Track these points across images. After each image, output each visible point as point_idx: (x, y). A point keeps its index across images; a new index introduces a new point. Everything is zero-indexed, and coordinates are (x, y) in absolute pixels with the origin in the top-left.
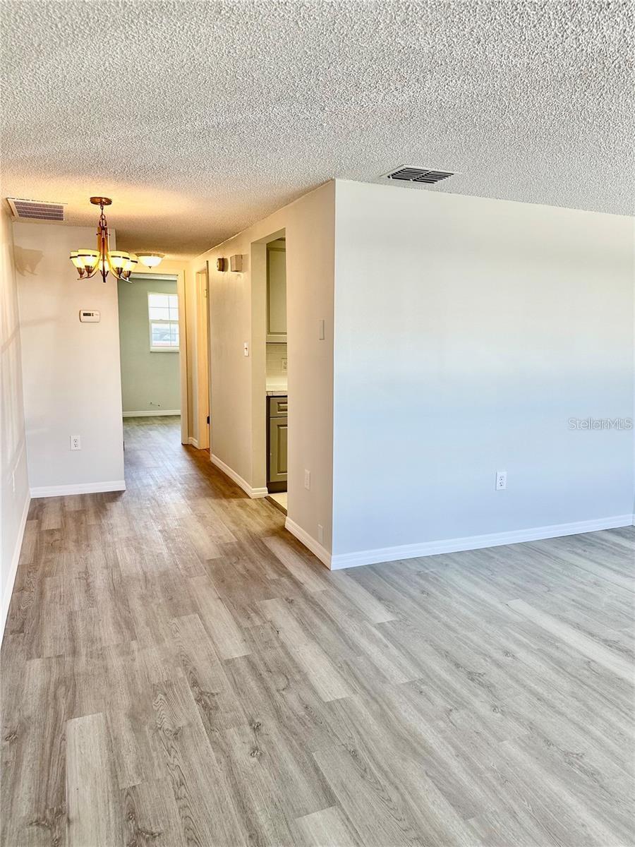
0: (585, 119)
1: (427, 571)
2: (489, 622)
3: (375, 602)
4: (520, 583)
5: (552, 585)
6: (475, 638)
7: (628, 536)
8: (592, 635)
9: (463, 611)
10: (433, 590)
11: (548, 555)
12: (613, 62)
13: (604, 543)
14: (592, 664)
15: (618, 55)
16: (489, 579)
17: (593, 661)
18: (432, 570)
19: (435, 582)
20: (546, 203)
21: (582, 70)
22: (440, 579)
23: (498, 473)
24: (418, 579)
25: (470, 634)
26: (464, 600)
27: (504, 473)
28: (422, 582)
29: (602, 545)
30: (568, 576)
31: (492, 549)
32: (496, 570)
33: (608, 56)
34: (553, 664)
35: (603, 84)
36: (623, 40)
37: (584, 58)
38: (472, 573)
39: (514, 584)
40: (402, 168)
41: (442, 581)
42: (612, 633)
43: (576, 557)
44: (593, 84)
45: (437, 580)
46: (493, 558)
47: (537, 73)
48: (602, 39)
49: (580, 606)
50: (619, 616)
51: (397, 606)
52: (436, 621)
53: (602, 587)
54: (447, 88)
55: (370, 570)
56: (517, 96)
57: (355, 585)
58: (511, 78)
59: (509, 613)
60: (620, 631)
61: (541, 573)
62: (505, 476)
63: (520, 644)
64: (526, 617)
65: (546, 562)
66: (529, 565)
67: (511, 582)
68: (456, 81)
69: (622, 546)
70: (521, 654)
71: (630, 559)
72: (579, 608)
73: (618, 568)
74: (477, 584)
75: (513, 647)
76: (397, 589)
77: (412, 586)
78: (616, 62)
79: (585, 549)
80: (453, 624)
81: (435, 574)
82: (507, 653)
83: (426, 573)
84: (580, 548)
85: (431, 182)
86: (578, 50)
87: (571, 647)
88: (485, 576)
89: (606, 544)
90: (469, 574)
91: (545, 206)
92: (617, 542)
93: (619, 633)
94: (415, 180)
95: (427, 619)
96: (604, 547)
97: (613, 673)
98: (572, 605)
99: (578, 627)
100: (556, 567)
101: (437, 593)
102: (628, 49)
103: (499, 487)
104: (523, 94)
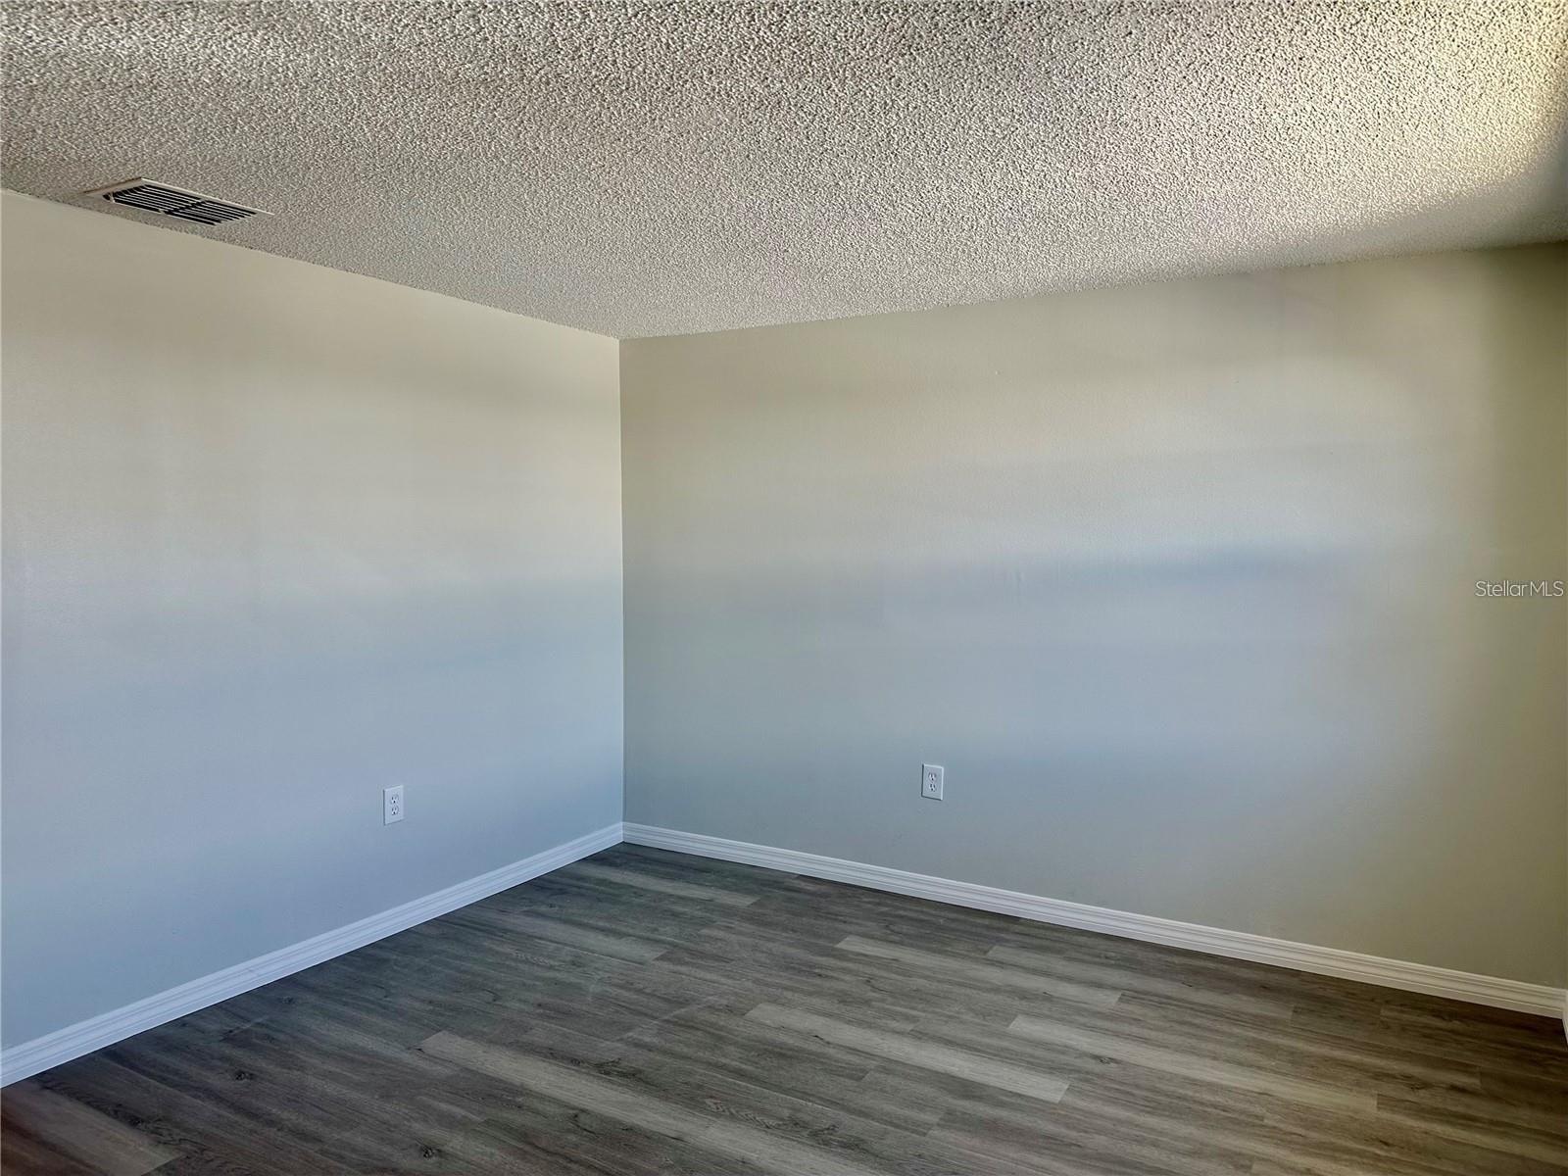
0: (496, 157)
1: (247, 1026)
2: (387, 1096)
3: (122, 1133)
4: (441, 997)
5: (499, 986)
6: (359, 1140)
7: (618, 861)
8: (575, 1061)
9: (332, 1089)
10: (262, 1064)
11: (491, 930)
12: (537, 72)
13: (580, 883)
14: (582, 1118)
15: (544, 62)
16: (380, 1005)
17: (583, 1111)
18: (260, 1020)
19: (267, 1043)
20: (438, 290)
21: (487, 73)
22: (276, 1035)
23: (386, 790)
24: (227, 1050)
25: (347, 1135)
26: (331, 1067)
27: (399, 789)
28: (238, 1053)
29: (579, 887)
30: (526, 962)
31: (383, 944)
32: (393, 983)
33: (529, 59)
34: (514, 1143)
35: (523, 104)
36: (550, 40)
37: (489, 53)
38: (346, 1004)
39: (431, 1002)
40: (137, 184)
41: (282, 1037)
42: (609, 1048)
43: (539, 922)
44: (506, 101)
45: (271, 1039)
46: (386, 961)
47: (409, 60)
48: (517, 28)
49: (552, 1014)
50: (617, 1012)
51: (177, 1125)
52: (271, 1132)
53: (584, 966)
54: (231, 46)
55: (107, 1061)
56: (375, 92)
57: (68, 1106)
58: (361, 58)
59: (423, 1065)
60: (622, 1039)
61: (477, 968)
62: (401, 795)
63: (451, 1123)
64: (457, 1065)
65: (487, 944)
66: (457, 957)
67: (423, 1001)
68: (250, 36)
69: (611, 883)
70: (455, 1142)
71: (624, 904)
72: (549, 1017)
73: (607, 925)
74: (355, 1024)
75: (436, 1134)
76: (175, 1086)
77: (212, 1069)
78: (542, 72)
79: (550, 901)
80: (311, 1126)
81: (267, 1027)
82: (426, 1151)
83: (246, 1031)
84: (543, 903)
85: (211, 221)
86: (478, 38)
87: (542, 1097)
88: (373, 1003)
89: (587, 885)
90: (340, 1008)
91: (438, 294)
92: (601, 876)
93: (619, 1045)
94: (170, 212)
95: (252, 1132)
96: (583, 891)
97: (616, 1122)
98: (540, 1015)
99: (551, 1054)
100: (507, 949)
101: (271, 1068)
102: (560, 57)
103: (389, 819)
104: (384, 91)
